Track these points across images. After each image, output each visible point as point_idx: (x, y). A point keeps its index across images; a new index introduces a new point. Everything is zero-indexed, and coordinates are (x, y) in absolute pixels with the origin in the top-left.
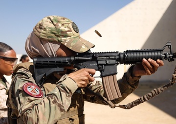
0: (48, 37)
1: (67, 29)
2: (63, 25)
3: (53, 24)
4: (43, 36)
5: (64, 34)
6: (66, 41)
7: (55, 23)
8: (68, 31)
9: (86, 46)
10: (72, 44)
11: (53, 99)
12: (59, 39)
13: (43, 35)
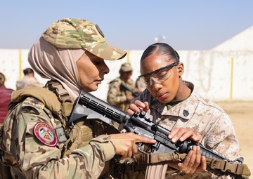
0: (67, 43)
1: (91, 32)
2: (85, 27)
3: (73, 26)
4: (59, 42)
5: (88, 38)
6: (91, 46)
7: (75, 25)
8: (93, 34)
9: (118, 52)
10: (100, 50)
11: (82, 163)
12: (83, 44)
13: (60, 40)
